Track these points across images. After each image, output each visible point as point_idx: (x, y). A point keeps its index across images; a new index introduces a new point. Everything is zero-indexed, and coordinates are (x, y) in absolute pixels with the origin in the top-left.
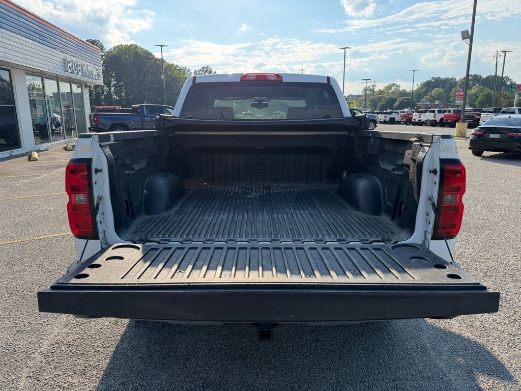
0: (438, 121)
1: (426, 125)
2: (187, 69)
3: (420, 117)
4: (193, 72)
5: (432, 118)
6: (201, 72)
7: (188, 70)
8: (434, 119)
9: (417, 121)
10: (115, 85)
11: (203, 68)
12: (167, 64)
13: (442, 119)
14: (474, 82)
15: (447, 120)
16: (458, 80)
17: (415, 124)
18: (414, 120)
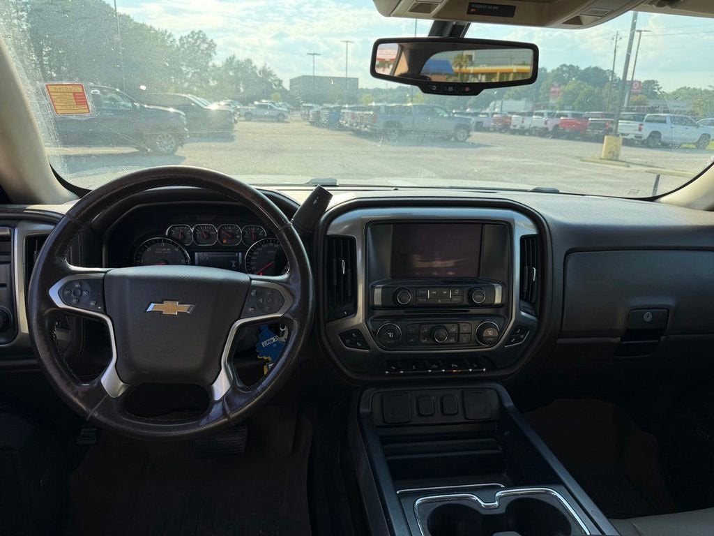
0: (550, 129)
1: (530, 134)
2: (168, 34)
3: (523, 122)
4: (177, 37)
5: (542, 125)
6: (190, 39)
7: (170, 36)
8: (546, 126)
9: (518, 127)
10: (48, 54)
11: (193, 32)
12: (135, 23)
13: (557, 126)
14: (570, 74)
15: (564, 129)
16: (549, 71)
17: (514, 132)
18: (515, 126)
